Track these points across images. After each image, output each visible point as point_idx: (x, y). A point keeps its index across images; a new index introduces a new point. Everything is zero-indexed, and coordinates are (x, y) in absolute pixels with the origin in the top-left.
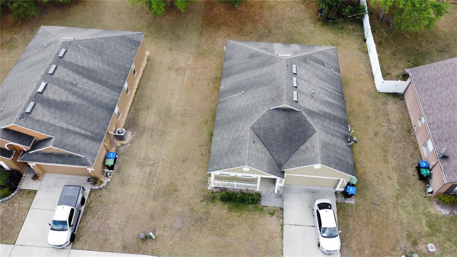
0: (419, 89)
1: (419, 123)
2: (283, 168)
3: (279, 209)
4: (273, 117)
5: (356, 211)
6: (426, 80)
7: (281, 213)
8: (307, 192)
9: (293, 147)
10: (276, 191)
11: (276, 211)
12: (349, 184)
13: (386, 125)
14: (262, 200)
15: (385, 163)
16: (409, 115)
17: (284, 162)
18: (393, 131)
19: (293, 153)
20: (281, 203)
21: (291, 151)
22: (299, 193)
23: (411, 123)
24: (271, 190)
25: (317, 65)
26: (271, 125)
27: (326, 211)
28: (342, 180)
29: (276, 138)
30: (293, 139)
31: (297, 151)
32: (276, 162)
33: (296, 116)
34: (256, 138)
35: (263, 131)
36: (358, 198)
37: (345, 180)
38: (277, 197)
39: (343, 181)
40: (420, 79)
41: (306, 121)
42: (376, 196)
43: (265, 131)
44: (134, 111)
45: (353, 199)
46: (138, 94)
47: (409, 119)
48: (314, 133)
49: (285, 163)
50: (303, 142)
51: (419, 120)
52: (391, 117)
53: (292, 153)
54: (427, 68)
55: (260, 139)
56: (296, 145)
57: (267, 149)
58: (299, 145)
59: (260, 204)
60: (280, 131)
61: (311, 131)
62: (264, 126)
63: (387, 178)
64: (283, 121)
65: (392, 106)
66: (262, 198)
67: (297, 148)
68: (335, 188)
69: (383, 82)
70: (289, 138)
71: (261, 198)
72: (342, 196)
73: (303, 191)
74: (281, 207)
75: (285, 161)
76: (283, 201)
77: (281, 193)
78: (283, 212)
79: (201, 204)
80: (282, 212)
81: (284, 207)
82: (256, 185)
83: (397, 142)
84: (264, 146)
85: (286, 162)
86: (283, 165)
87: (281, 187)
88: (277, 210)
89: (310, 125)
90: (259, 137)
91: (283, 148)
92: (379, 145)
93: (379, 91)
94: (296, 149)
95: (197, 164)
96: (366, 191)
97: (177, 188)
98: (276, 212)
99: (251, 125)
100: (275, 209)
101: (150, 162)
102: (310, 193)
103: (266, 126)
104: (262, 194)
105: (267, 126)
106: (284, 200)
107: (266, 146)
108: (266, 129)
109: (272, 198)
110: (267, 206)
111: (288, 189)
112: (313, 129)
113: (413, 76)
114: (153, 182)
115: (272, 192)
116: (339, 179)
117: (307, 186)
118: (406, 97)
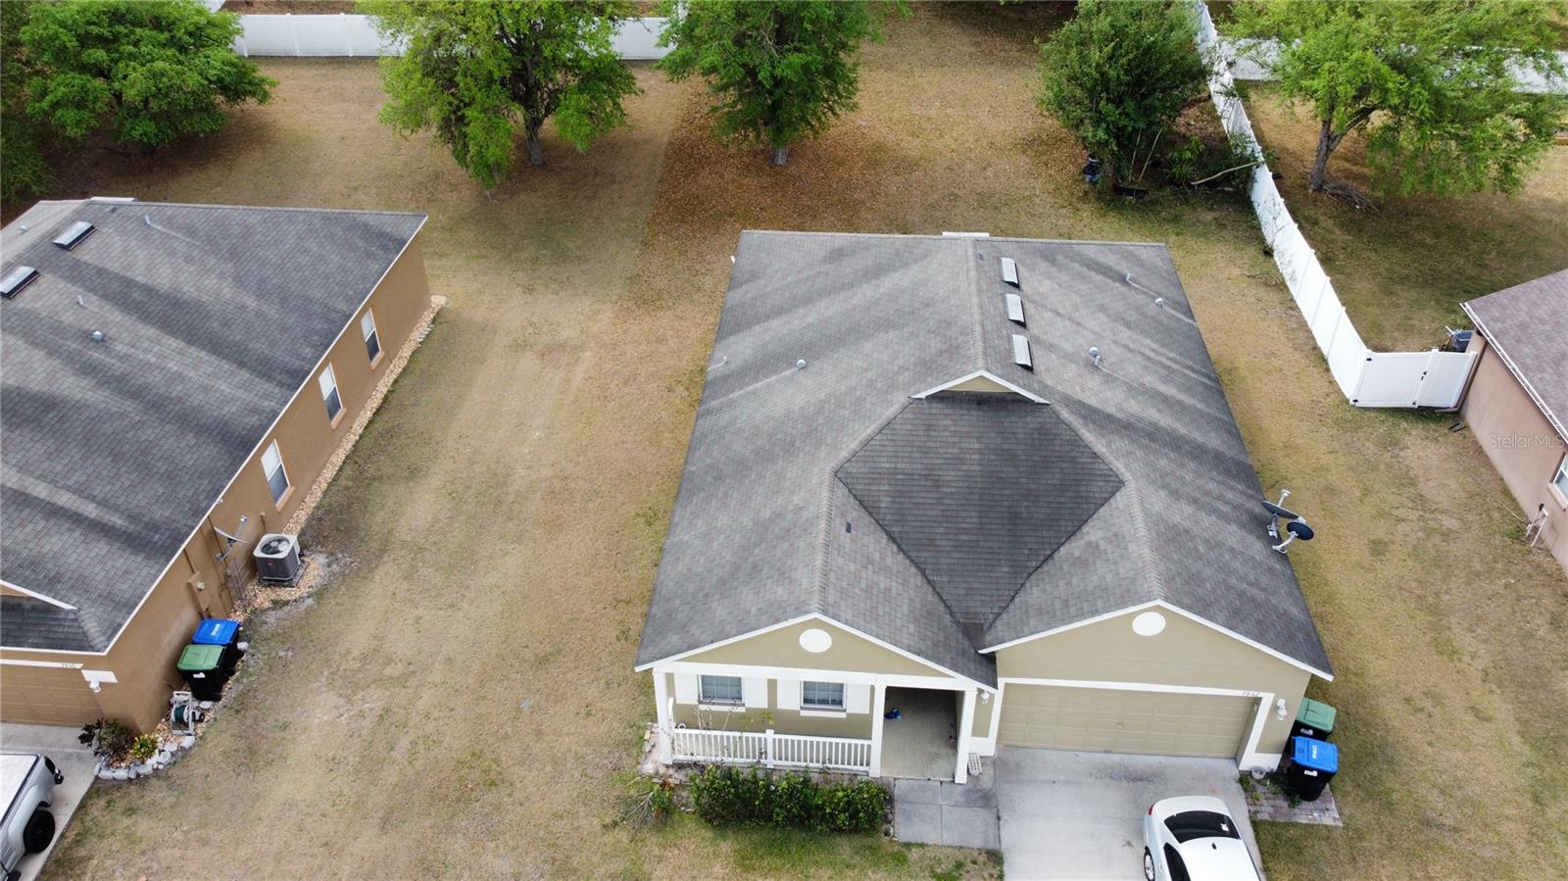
0: (1528, 361)
1: (1553, 491)
2: (988, 638)
3: (982, 859)
4: (929, 427)
5: (1354, 859)
6: (1548, 327)
7: (991, 876)
8: (1107, 780)
9: (1026, 552)
10: (961, 777)
11: (970, 866)
12: (1298, 728)
13: (1414, 515)
14: (899, 819)
15: (1445, 657)
16: (1502, 480)
17: (991, 617)
18: (1446, 536)
19: (1030, 575)
20: (991, 831)
21: (1018, 570)
22: (1068, 783)
23: (1518, 508)
24: (938, 771)
25: (1099, 278)
26: (925, 461)
27: (1214, 847)
28: (1267, 699)
29: (946, 513)
30: (1025, 515)
31: (1046, 568)
32: (952, 614)
33: (1032, 422)
34: (855, 513)
35: (886, 488)
36: (1350, 799)
37: (1281, 703)
38: (968, 804)
39: (1275, 708)
40: (1523, 327)
41: (1076, 441)
42: (1435, 792)
43: (898, 488)
44: (350, 484)
45: (1329, 806)
46: (379, 426)
47: (1506, 492)
48: (1118, 489)
49: (995, 620)
50: (1070, 528)
51: (1552, 481)
52: (1429, 488)
53: (1025, 575)
54: (1541, 290)
55: (877, 521)
56: (1040, 540)
57: (912, 561)
58: (1053, 541)
59: (887, 834)
60: (966, 484)
61: (1102, 483)
62: (893, 465)
63: (1470, 717)
64: (976, 446)
65: (1422, 450)
66: (898, 806)
67: (1048, 552)
68: (1236, 758)
69: (1369, 360)
70: (1005, 515)
71: (893, 807)
72: (1274, 793)
73: (1091, 775)
74: (991, 846)
75: (996, 610)
76: (999, 818)
77: (987, 782)
78: (1002, 871)
79: (605, 839)
80: (995, 872)
81: (1003, 846)
82: (866, 742)
83: (1478, 574)
84: (895, 548)
85: (999, 614)
86: (985, 628)
87: (986, 757)
88: (974, 862)
89: (1095, 455)
90: (870, 514)
91: (984, 556)
92: (1401, 588)
93: (1356, 401)
94: (1042, 558)
95: (601, 674)
96: (1381, 770)
97: (500, 773)
98: (968, 872)
99: (833, 464)
100: (961, 858)
101: (388, 671)
102: (1124, 784)
103: (899, 466)
104: (896, 792)
105: (904, 466)
106: (1004, 816)
107: (904, 547)
108: (902, 477)
109: (945, 808)
110: (922, 845)
111: (1018, 765)
112: (1111, 473)
113: (1492, 323)
114: (392, 749)
115: (941, 782)
116: (1252, 694)
117: (1106, 752)
118: (1472, 415)
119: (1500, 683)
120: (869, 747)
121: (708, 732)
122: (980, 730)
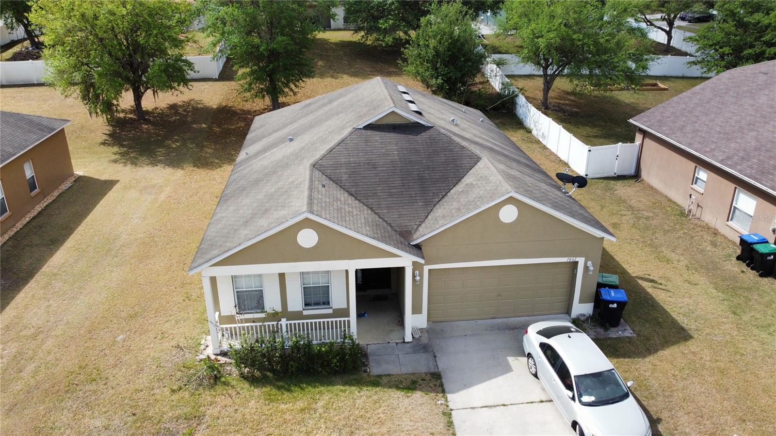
1: (695, 189)
2: (415, 237)
3: (428, 377)
4: (367, 141)
5: (648, 349)
7: (435, 385)
8: (498, 331)
9: (431, 194)
10: (408, 338)
11: (421, 382)
13: (629, 213)
14: (372, 364)
15: (665, 263)
16: (667, 197)
17: (415, 227)
19: (435, 205)
20: (431, 363)
21: (428, 203)
22: (474, 335)
24: (395, 338)
27: (570, 337)
28: (581, 261)
31: (444, 200)
32: (391, 227)
33: (425, 135)
37: (589, 263)
38: (415, 351)
45: (626, 328)
48: (478, 161)
49: (417, 228)
50: (455, 181)
51: (692, 184)
55: (341, 187)
56: (439, 188)
57: (364, 204)
58: (446, 188)
59: (365, 371)
60: (391, 166)
61: (469, 159)
62: (348, 160)
64: (395, 148)
65: (623, 189)
66: (371, 358)
67: (445, 193)
68: (568, 312)
69: (590, 151)
70: (416, 178)
71: (368, 358)
72: (594, 326)
73: (487, 330)
74: (432, 371)
75: (418, 223)
76: (435, 357)
77: (425, 340)
78: (441, 382)
80: (438, 383)
81: (440, 370)
82: (346, 319)
85: (420, 225)
87: (422, 329)
88: (423, 380)
89: (463, 147)
90: (337, 184)
91: (407, 199)
93: (586, 175)
94: (441, 197)
98: (420, 385)
100: (415, 379)
102: (507, 331)
103: (351, 160)
104: (369, 351)
105: (354, 160)
106: (438, 355)
107: (358, 198)
108: (353, 165)
109: (401, 356)
110: (389, 375)
111: (442, 330)
112: (474, 155)
115: (397, 343)
116: (573, 259)
117: (493, 318)
118: (644, 175)
119: (696, 270)
120: (349, 321)
121: (243, 325)
122: (417, 310)
